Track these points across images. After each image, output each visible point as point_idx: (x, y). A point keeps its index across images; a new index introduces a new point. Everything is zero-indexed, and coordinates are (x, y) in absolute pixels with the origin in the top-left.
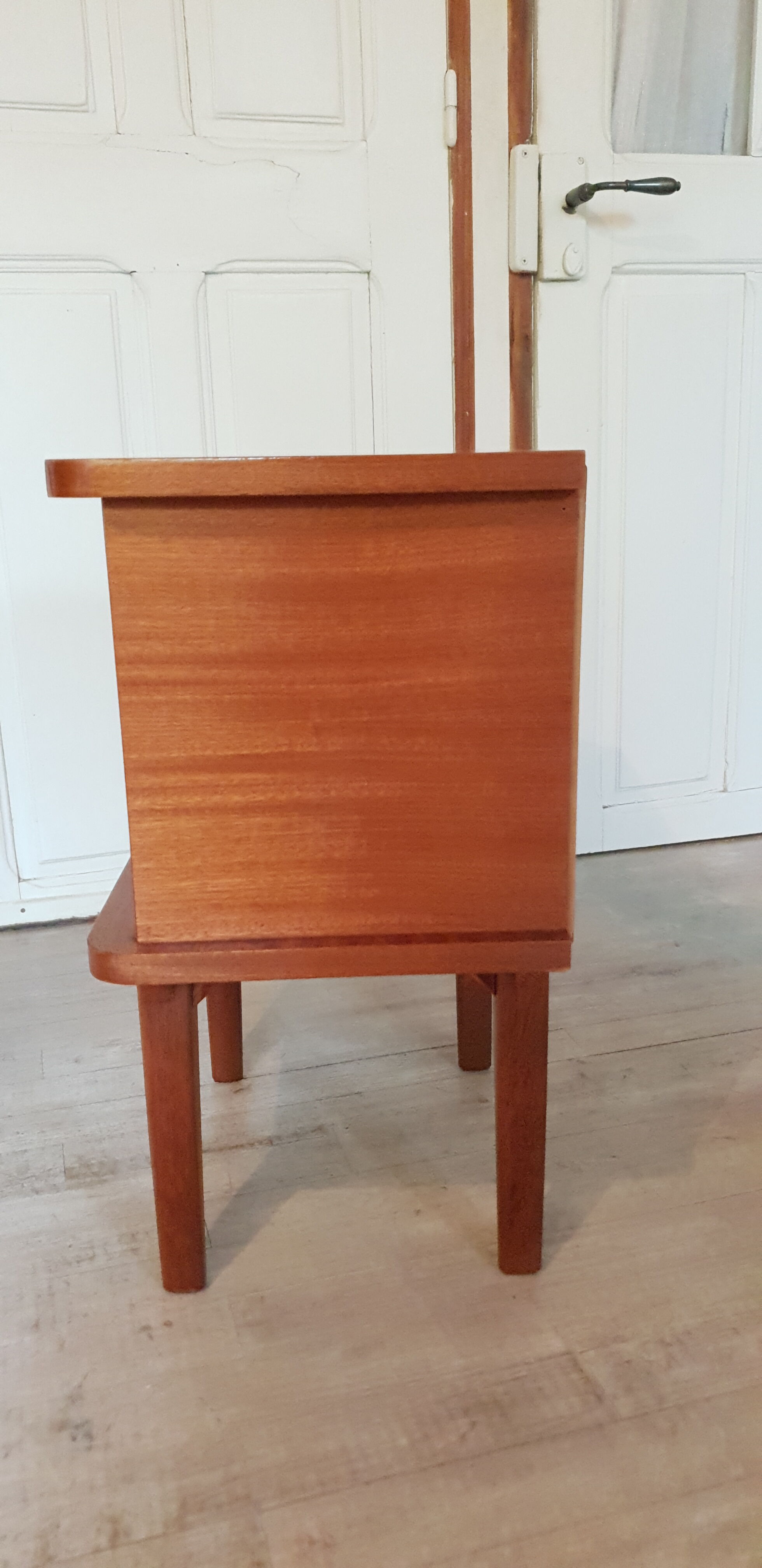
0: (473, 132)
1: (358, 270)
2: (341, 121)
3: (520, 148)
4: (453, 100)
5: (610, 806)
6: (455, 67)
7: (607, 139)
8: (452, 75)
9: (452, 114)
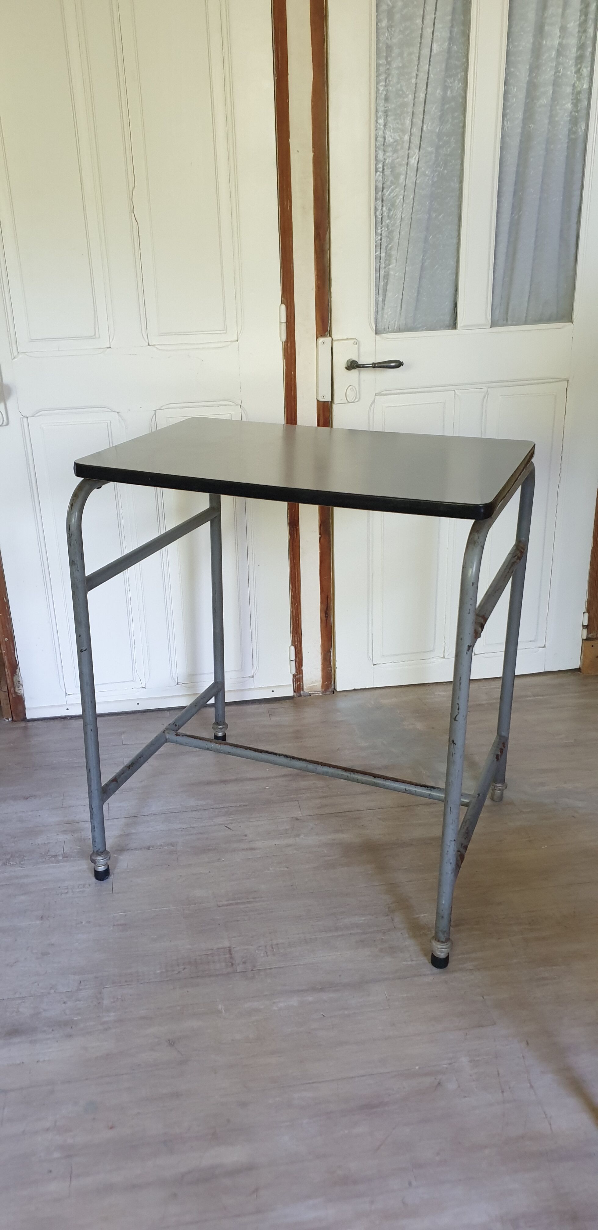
0: (295, 332)
1: (234, 404)
2: (225, 332)
3: (321, 340)
4: (284, 319)
5: (377, 664)
6: (285, 302)
7: (372, 328)
8: (283, 307)
9: (284, 326)
